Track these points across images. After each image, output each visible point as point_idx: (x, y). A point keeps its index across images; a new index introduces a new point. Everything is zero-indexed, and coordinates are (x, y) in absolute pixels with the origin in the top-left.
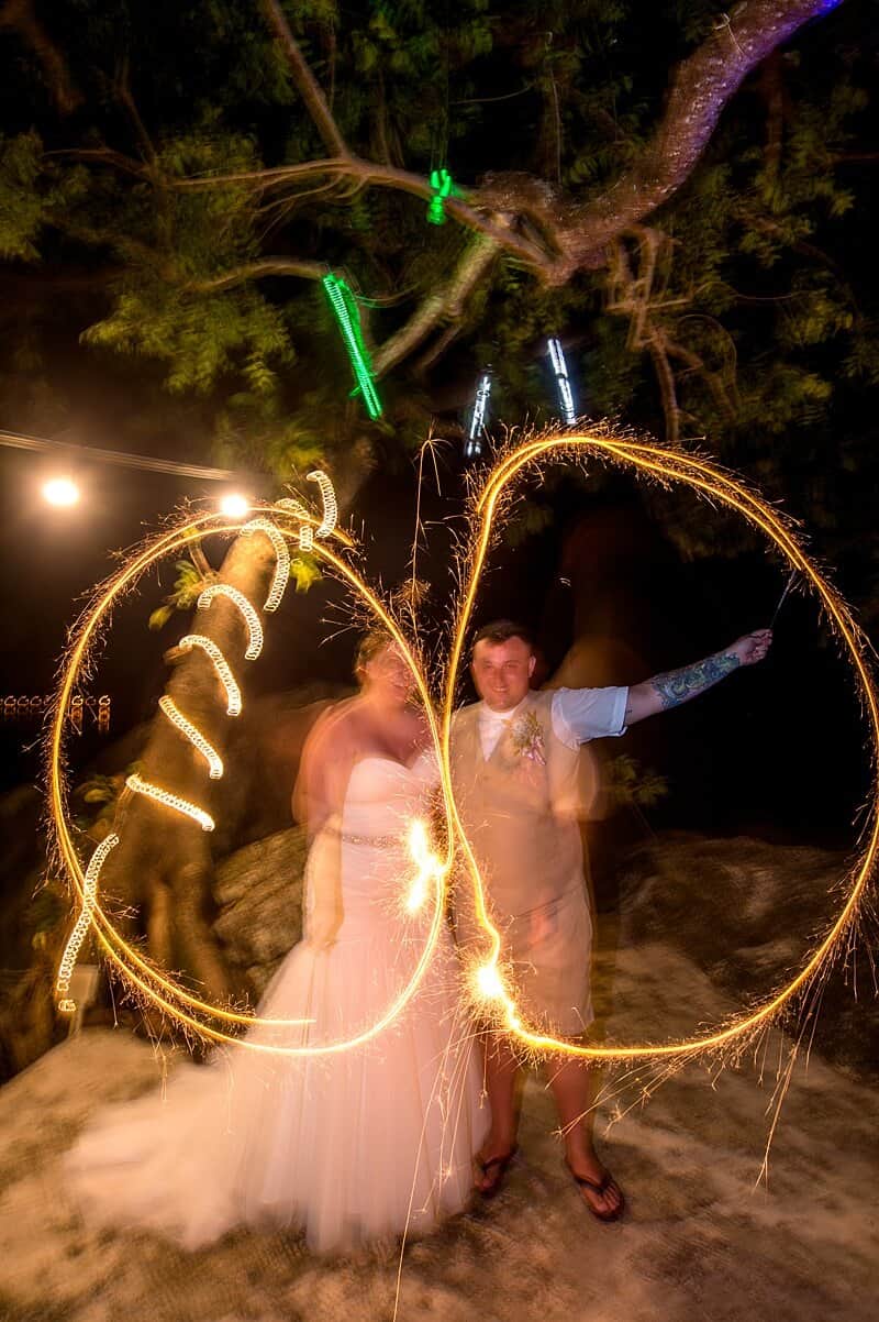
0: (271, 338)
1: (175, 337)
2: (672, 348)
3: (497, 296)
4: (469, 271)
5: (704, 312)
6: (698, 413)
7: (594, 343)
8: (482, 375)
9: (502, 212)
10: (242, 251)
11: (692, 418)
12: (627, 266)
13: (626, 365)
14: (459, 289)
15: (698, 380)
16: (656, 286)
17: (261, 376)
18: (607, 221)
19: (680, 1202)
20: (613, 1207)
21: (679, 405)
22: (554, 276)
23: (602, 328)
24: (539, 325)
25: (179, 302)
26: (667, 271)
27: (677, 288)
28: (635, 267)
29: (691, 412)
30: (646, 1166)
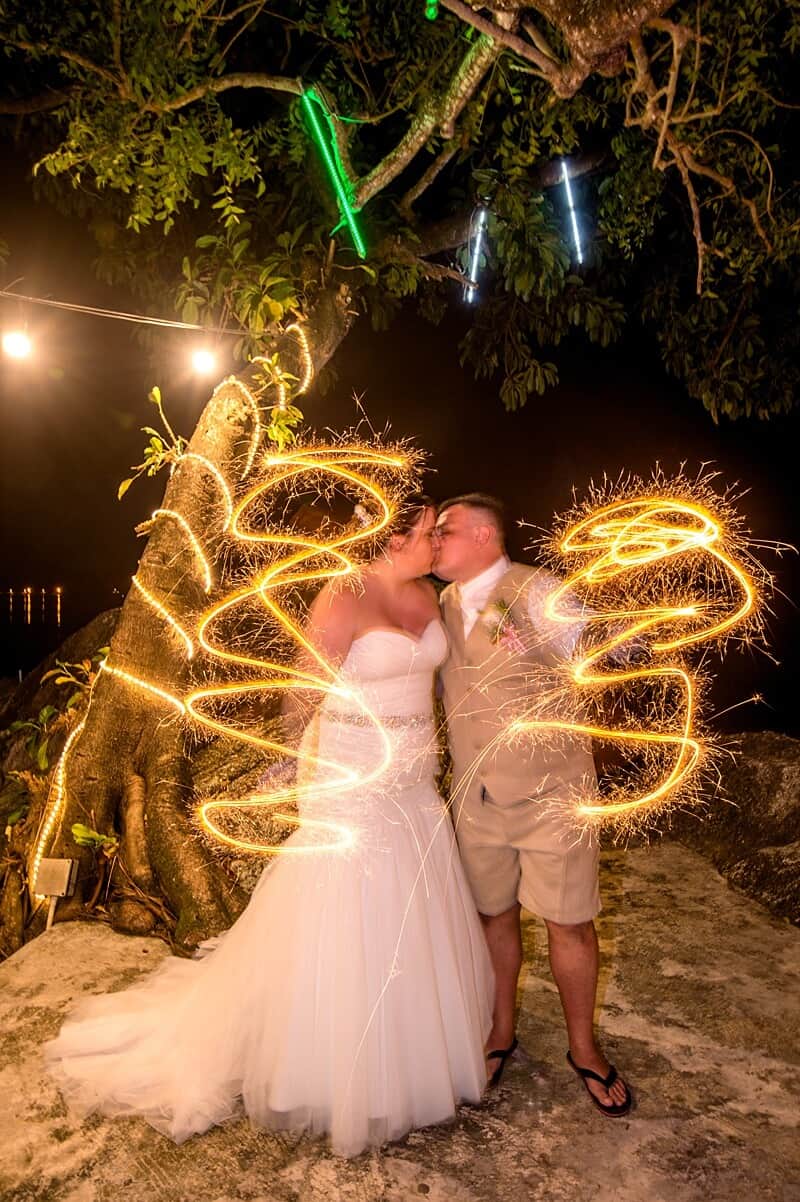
0: (242, 169)
1: (133, 169)
2: (698, 170)
3: (497, 112)
4: (465, 82)
5: (737, 126)
6: (728, 250)
7: (610, 166)
8: (479, 209)
9: (504, 10)
10: (202, 68)
11: (720, 254)
12: (646, 72)
13: (644, 192)
14: (453, 105)
15: (730, 207)
16: (680, 96)
17: (231, 212)
18: (625, 17)
19: (692, 1099)
20: (619, 1104)
21: (707, 239)
22: (563, 84)
23: (619, 149)
24: (544, 147)
25: (134, 131)
26: (694, 78)
27: (707, 96)
28: (658, 73)
29: (721, 248)
30: (655, 1064)
